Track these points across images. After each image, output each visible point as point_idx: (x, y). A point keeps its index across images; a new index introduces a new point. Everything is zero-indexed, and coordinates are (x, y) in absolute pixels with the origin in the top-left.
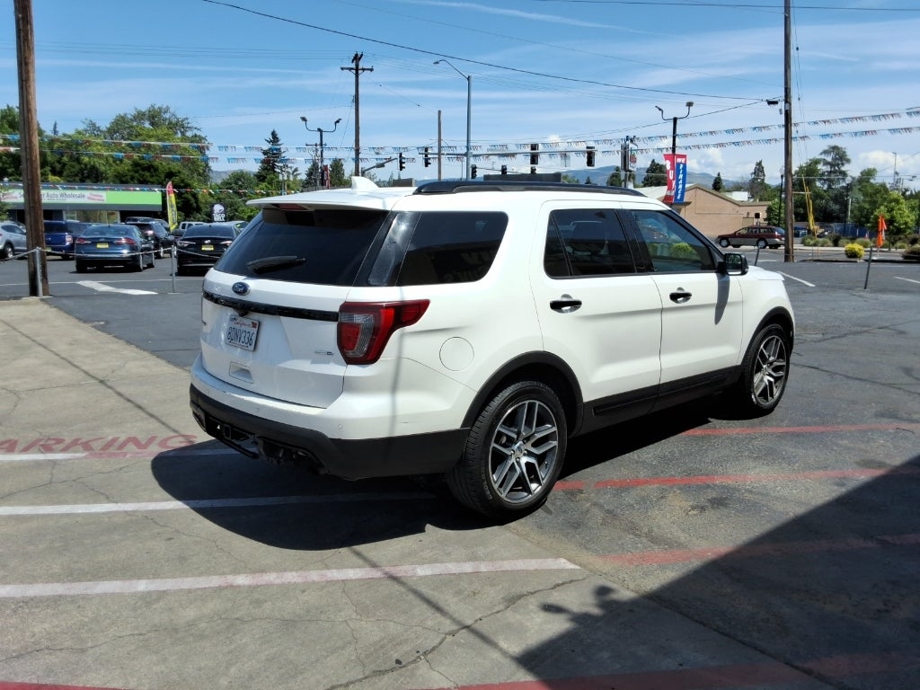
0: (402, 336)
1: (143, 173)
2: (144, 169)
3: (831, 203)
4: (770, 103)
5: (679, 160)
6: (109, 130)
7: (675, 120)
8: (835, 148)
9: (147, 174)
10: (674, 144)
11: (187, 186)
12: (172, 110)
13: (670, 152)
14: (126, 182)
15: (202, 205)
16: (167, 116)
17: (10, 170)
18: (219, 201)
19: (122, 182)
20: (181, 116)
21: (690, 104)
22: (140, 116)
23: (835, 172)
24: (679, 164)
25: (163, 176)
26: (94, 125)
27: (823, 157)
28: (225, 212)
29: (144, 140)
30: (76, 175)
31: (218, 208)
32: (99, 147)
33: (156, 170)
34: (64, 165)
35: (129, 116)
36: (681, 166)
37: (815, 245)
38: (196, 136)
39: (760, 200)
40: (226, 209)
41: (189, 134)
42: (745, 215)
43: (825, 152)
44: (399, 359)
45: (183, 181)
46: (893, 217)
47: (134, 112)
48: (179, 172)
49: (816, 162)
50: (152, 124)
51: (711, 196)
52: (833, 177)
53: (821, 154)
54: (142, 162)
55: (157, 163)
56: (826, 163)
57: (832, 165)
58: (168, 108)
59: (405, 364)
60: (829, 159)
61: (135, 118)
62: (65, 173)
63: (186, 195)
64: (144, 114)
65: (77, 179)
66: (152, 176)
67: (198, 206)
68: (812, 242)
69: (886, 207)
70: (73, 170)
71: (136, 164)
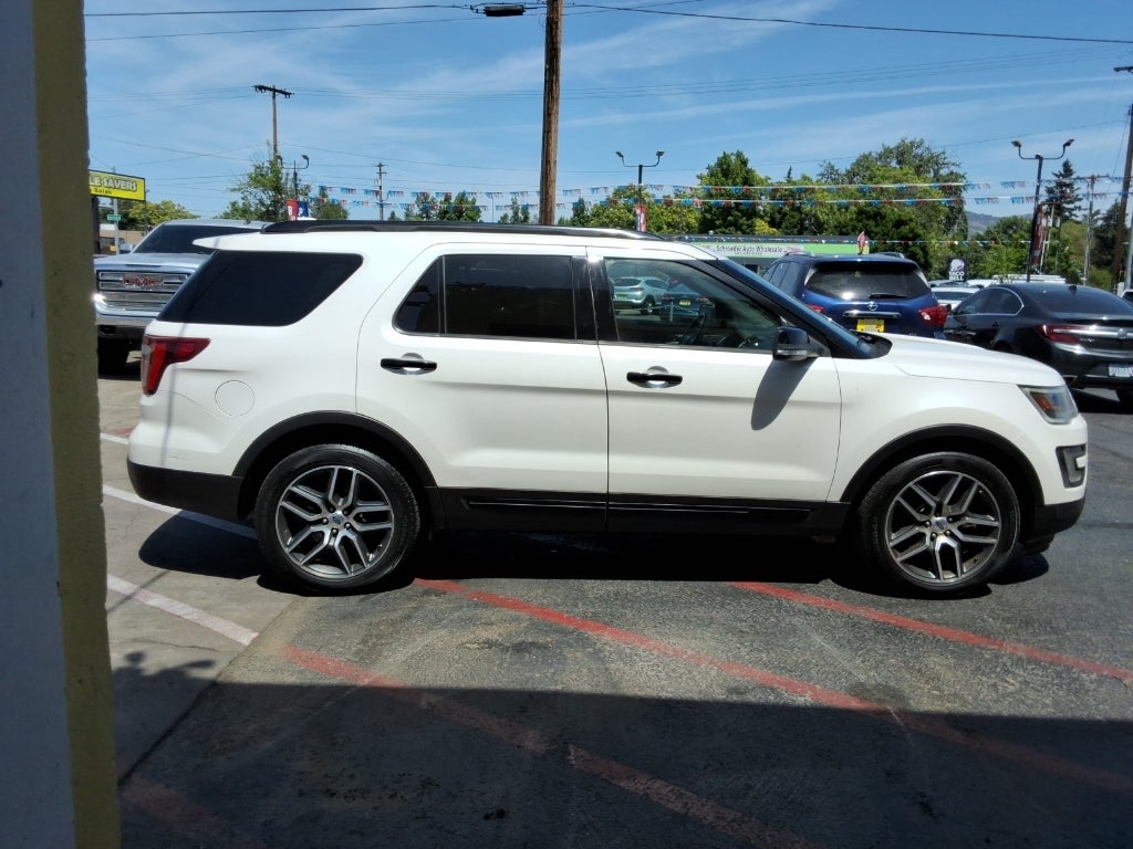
0: (174, 371)
1: (867, 222)
2: (868, 218)
6: (848, 172)
9: (872, 223)
11: (916, 236)
12: (926, 144)
14: (846, 234)
15: (932, 261)
16: (919, 151)
17: (717, 222)
18: (960, 255)
19: (842, 234)
20: (936, 151)
22: (886, 154)
25: (890, 225)
26: (832, 168)
28: (965, 269)
29: (878, 183)
30: (795, 227)
31: (957, 264)
32: (826, 193)
33: (883, 217)
34: (785, 214)
35: (874, 155)
38: (952, 173)
40: (967, 265)
41: (944, 172)
44: (172, 393)
45: (912, 230)
47: (880, 150)
48: (911, 220)
50: (899, 162)
54: (868, 209)
55: (887, 210)
58: (922, 142)
59: (177, 401)
61: (881, 156)
62: (784, 225)
63: (913, 249)
64: (891, 152)
65: (795, 231)
66: (876, 226)
67: (926, 260)
70: (792, 220)
71: (861, 212)
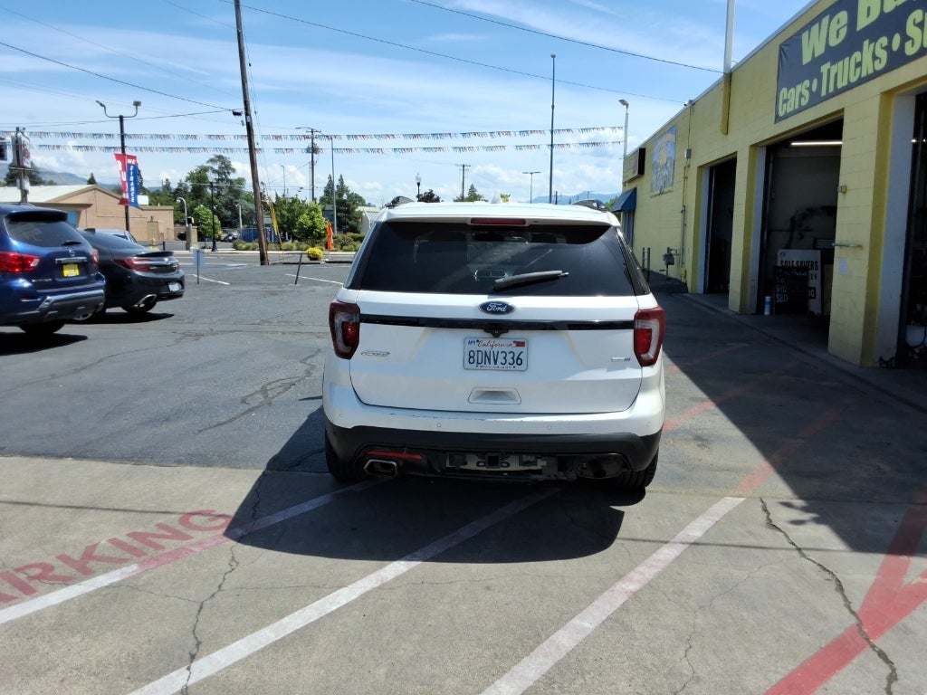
3: (223, 210)
4: (235, 114)
5: (129, 161)
7: (121, 118)
8: (220, 157)
10: (123, 144)
13: (120, 152)
21: (137, 104)
23: (222, 180)
24: (129, 165)
27: (210, 165)
36: (132, 168)
37: (247, 249)
39: (161, 204)
42: (149, 220)
43: (212, 160)
46: (314, 224)
49: (205, 169)
51: (111, 198)
52: (221, 184)
53: (208, 162)
56: (214, 171)
57: (219, 173)
60: (216, 167)
68: (244, 247)
69: (308, 215)
